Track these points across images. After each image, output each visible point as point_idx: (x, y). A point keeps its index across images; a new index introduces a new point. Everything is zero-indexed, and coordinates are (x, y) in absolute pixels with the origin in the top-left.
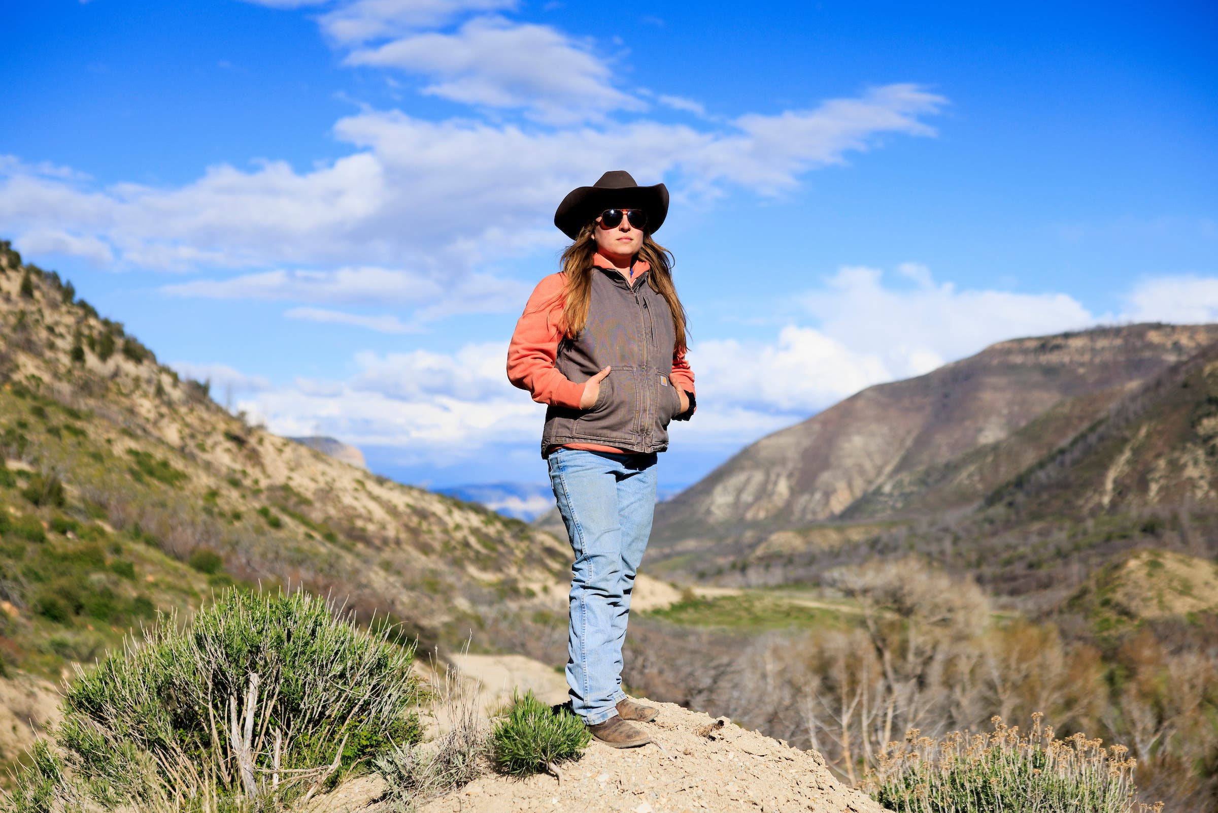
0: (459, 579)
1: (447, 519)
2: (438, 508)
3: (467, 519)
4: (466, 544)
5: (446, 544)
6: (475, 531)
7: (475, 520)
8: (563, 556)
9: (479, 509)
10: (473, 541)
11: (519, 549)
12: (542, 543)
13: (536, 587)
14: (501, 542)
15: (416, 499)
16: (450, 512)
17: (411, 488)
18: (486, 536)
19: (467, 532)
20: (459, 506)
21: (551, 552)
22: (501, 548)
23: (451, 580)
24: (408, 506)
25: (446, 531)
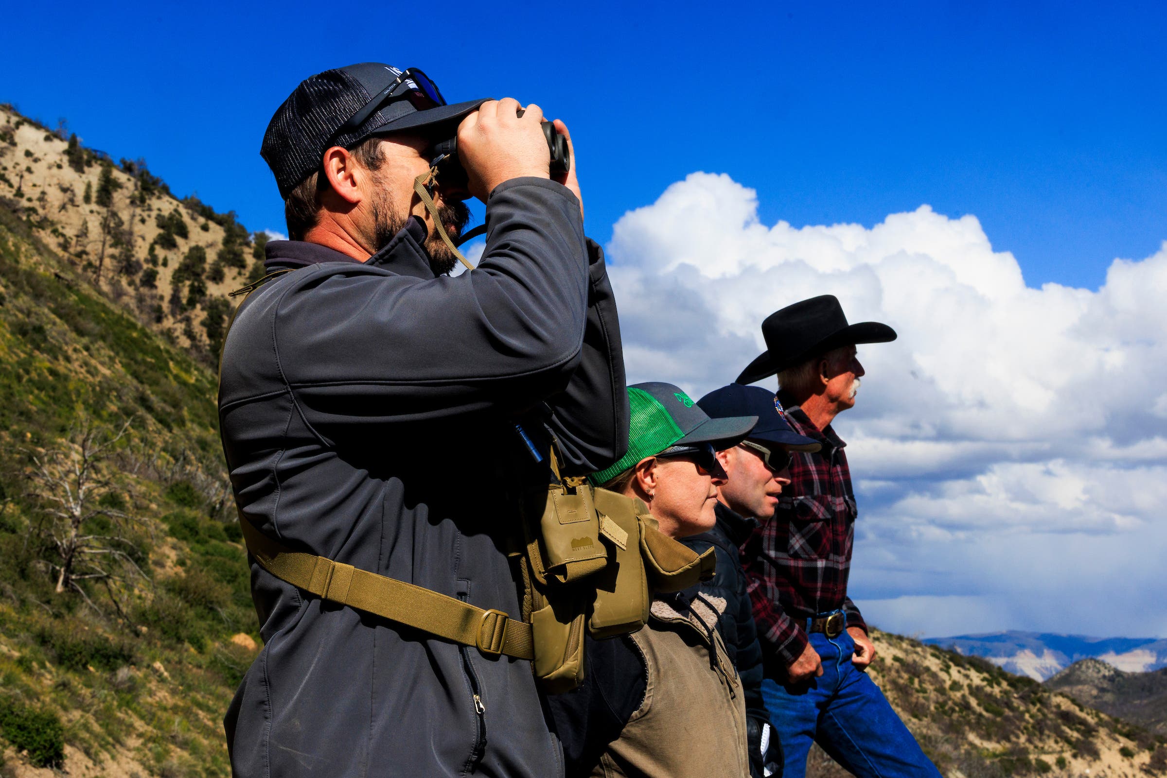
0: (957, 747)
1: (943, 675)
2: (933, 663)
3: (967, 677)
4: (965, 706)
5: (941, 705)
6: (976, 691)
7: (976, 678)
8: (1083, 722)
9: (980, 666)
10: (973, 702)
11: (1030, 713)
12: (1058, 706)
13: (1050, 759)
14: (1009, 705)
15: (906, 651)
16: (947, 669)
17: (900, 638)
18: (990, 696)
19: (966, 691)
20: (957, 659)
21: (1067, 717)
22: (1007, 712)
23: (946, 748)
24: (896, 659)
25: (941, 690)
